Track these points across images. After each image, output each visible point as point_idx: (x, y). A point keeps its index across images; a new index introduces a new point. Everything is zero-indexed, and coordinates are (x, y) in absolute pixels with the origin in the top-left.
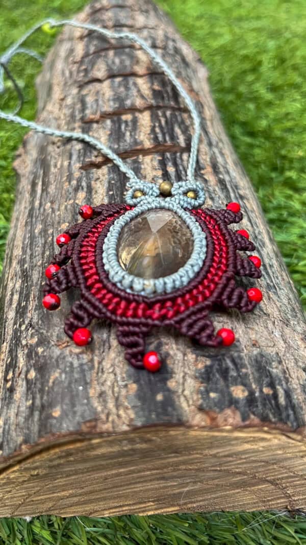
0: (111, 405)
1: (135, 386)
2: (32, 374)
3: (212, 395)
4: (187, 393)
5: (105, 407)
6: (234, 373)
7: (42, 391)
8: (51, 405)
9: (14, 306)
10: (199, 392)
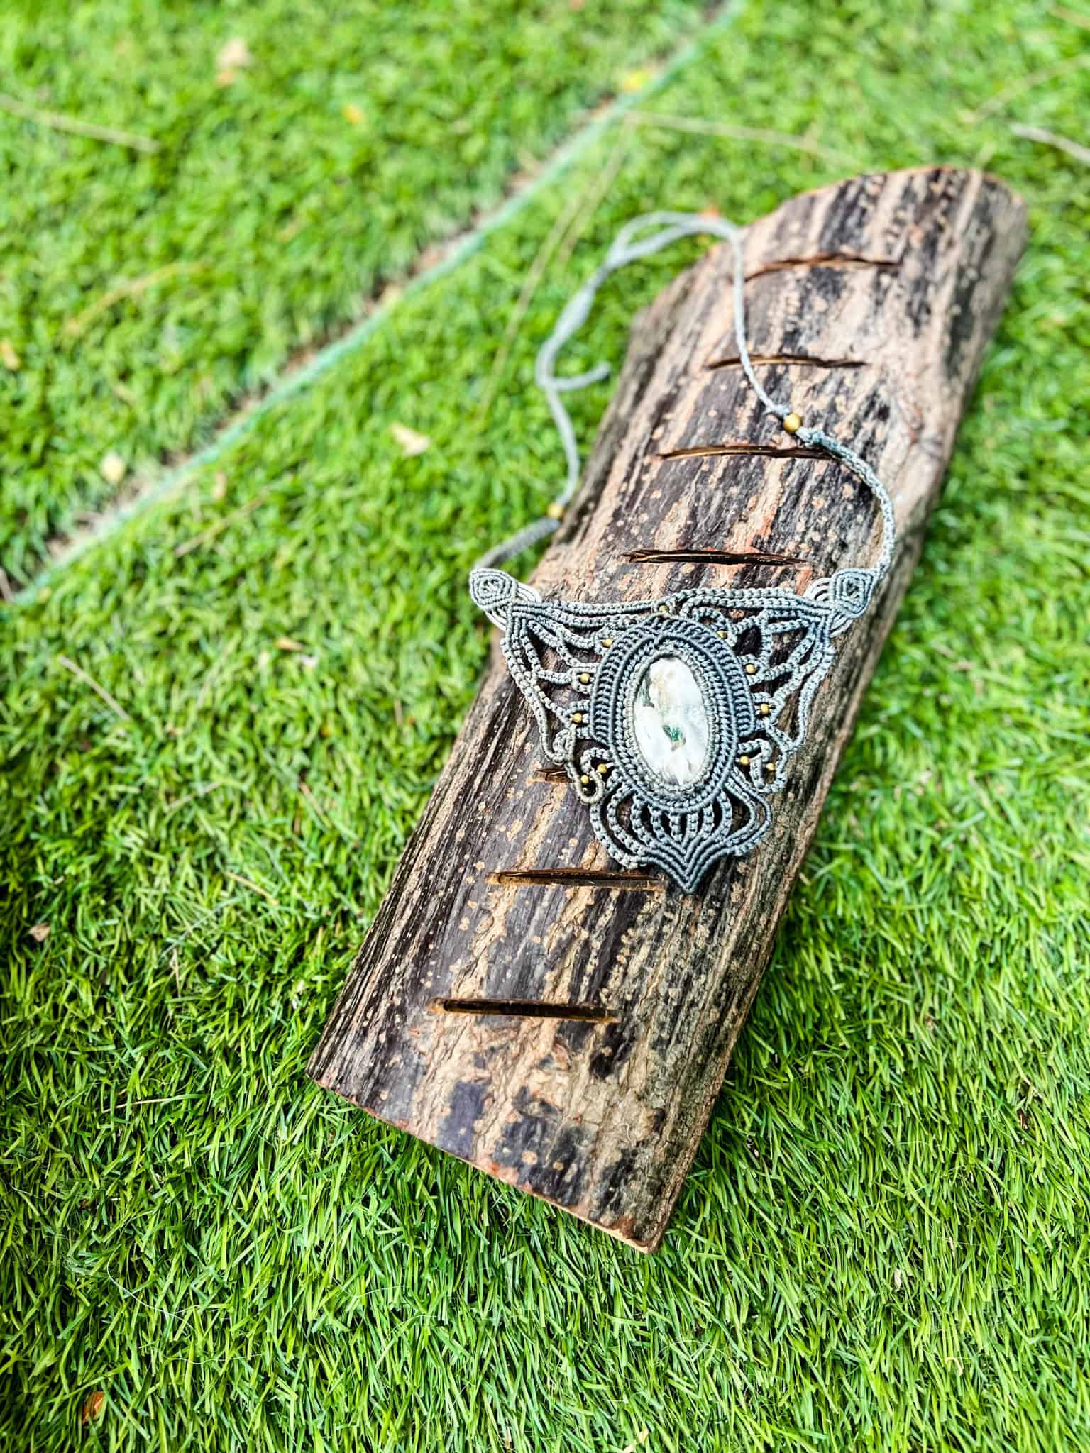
0: (426, 1112)
1: (448, 1111)
2: (383, 1038)
3: (506, 1150)
4: (488, 1136)
5: (421, 1113)
6: (536, 1139)
7: (383, 1063)
8: (383, 1086)
9: (403, 922)
10: (496, 1143)
